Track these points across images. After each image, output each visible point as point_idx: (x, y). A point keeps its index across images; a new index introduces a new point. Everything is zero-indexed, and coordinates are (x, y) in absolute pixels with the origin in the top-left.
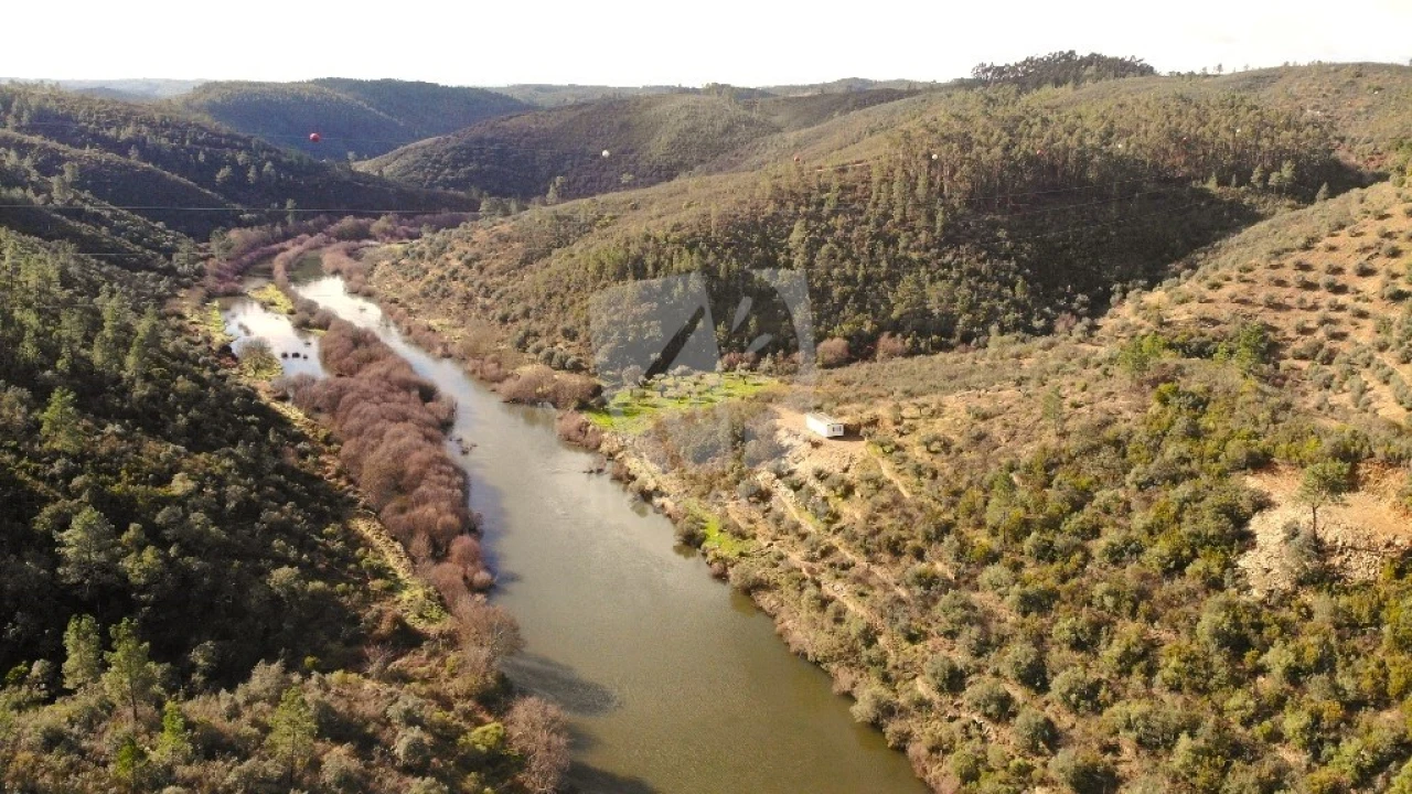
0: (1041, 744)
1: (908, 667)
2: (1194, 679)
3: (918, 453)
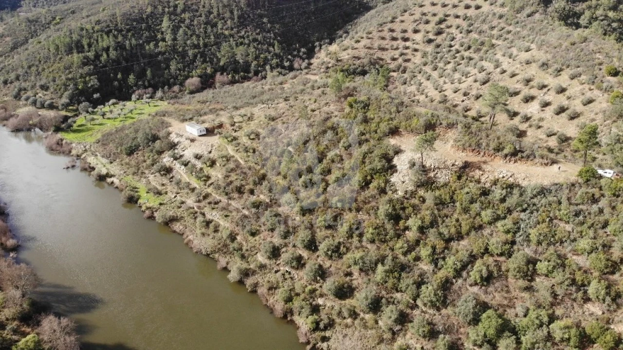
0: (318, 278)
1: (253, 249)
2: (380, 237)
3: (244, 140)
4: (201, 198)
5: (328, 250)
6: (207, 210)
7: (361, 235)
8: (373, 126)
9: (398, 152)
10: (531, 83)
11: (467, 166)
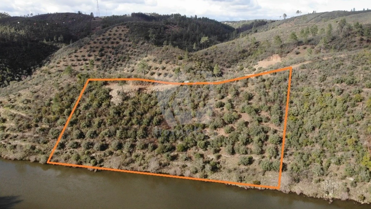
0: (90, 146)
1: (48, 149)
4: (4, 138)
5: (91, 134)
6: (10, 141)
7: (105, 124)
8: (95, 83)
9: (110, 90)
10: (152, 68)
11: (140, 89)
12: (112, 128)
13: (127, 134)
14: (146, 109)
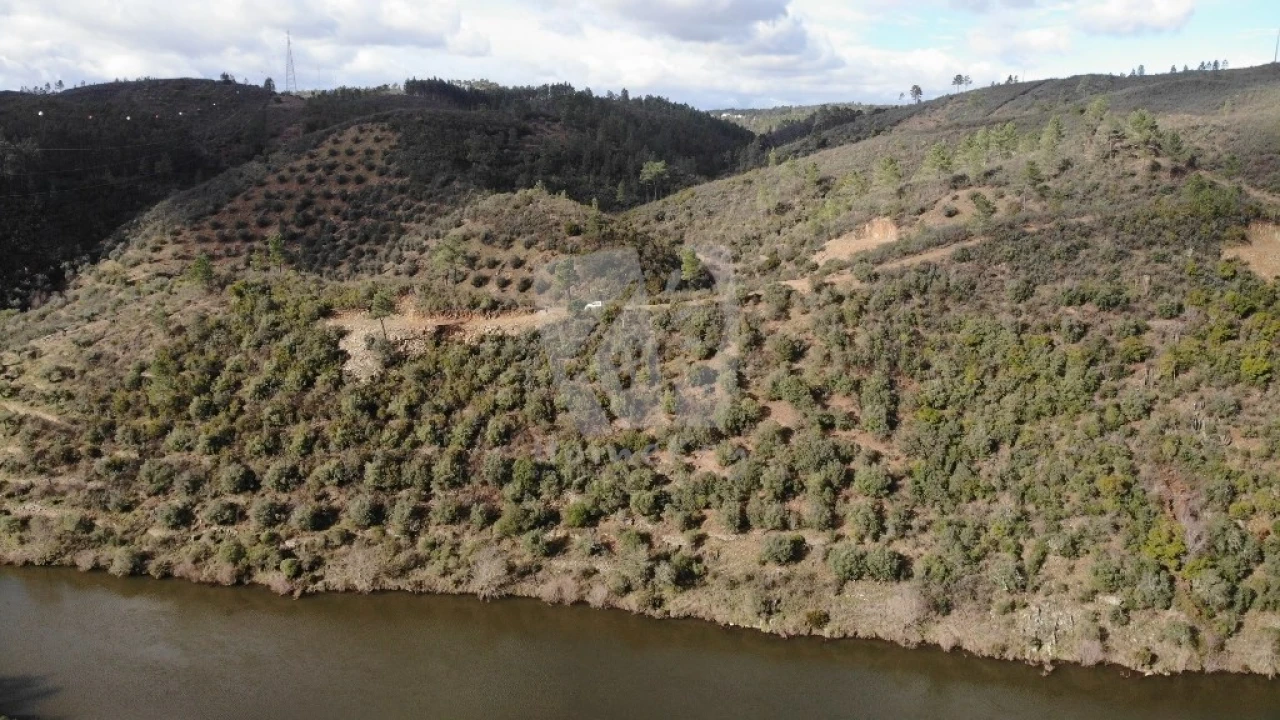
0: (277, 515)
1: (136, 527)
2: (355, 438)
3: (41, 386)
5: (280, 477)
6: (9, 505)
7: (325, 446)
8: (289, 312)
9: (342, 334)
10: (479, 262)
11: (441, 330)
12: (351, 457)
13: (400, 474)
14: (462, 394)
